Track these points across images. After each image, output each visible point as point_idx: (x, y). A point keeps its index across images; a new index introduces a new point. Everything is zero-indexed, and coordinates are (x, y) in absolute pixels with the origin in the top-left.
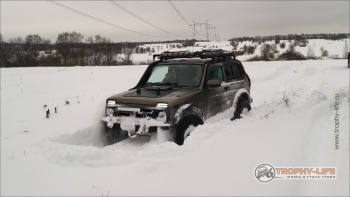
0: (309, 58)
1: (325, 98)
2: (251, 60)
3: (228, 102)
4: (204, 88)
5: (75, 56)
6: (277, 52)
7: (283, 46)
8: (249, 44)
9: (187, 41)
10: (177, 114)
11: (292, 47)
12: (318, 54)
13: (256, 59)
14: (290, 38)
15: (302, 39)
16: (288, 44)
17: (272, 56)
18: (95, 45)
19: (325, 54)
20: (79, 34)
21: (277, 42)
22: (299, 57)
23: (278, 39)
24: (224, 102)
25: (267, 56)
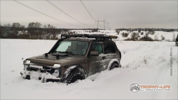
0: (155, 40)
1: (165, 61)
2: (126, 40)
3: (105, 66)
4: (88, 56)
5: (37, 34)
6: (139, 37)
7: (142, 34)
8: (125, 32)
9: (94, 29)
10: (66, 72)
11: (147, 34)
12: (160, 38)
13: (128, 40)
14: (146, 30)
15: (152, 31)
16: (145, 33)
17: (137, 39)
18: (47, 29)
19: (163, 39)
20: (40, 23)
21: (139, 32)
22: (150, 40)
23: (140, 30)
24: (102, 66)
25: (134, 39)
